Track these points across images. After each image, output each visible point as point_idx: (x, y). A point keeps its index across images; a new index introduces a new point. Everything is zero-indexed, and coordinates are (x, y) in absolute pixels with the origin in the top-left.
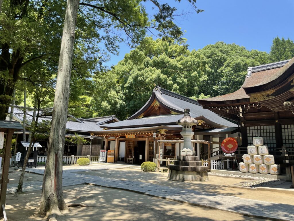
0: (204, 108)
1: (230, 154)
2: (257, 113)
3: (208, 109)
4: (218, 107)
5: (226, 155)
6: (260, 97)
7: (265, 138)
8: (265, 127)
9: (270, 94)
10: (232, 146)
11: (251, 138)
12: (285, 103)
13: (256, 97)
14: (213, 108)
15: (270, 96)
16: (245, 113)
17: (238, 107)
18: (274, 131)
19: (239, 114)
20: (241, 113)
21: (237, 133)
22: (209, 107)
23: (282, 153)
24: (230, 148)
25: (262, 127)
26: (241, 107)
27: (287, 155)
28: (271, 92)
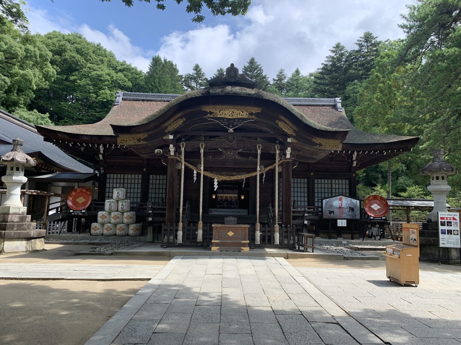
0: (45, 140)
1: (79, 211)
2: (122, 157)
3: (52, 143)
4: (69, 142)
5: (73, 212)
6: (129, 139)
7: (129, 190)
8: (130, 176)
9: (142, 138)
10: (84, 200)
11: (111, 189)
12: (156, 151)
13: (125, 139)
14: (60, 142)
15: (141, 141)
16: (107, 155)
17: (98, 145)
18: (140, 181)
19: (99, 155)
20: (101, 154)
21: (91, 182)
22: (54, 141)
23: (146, 209)
24: (80, 202)
25: (126, 176)
26: (102, 146)
27: (151, 212)
28: (143, 136)
